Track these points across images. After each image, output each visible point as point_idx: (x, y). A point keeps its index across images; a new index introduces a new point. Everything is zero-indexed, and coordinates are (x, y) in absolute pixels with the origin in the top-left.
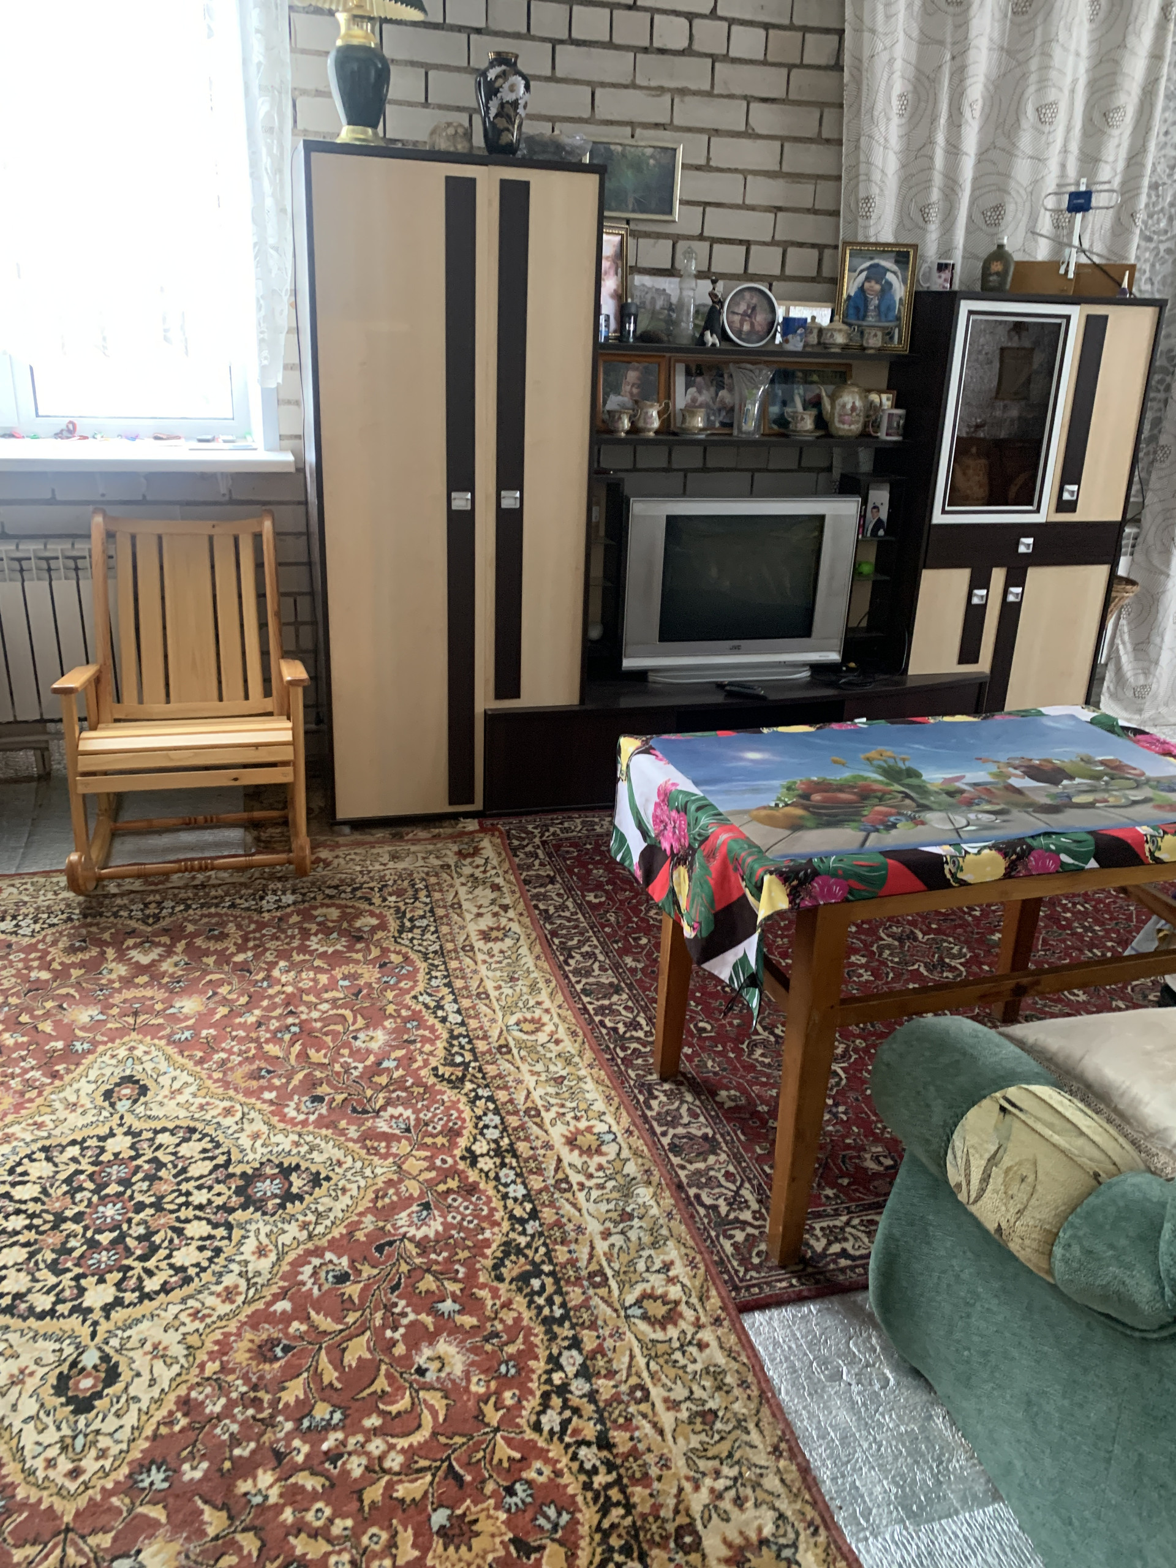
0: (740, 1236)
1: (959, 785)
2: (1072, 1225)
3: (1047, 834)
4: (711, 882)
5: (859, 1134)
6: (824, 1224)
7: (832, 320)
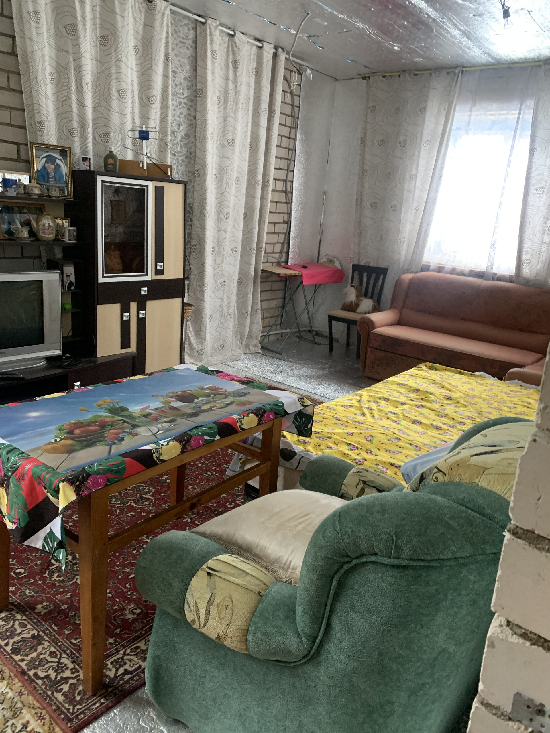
0: (66, 688)
1: (148, 411)
2: (255, 623)
3: (196, 428)
4: (24, 494)
5: (120, 601)
6: (112, 660)
7: (30, 181)
